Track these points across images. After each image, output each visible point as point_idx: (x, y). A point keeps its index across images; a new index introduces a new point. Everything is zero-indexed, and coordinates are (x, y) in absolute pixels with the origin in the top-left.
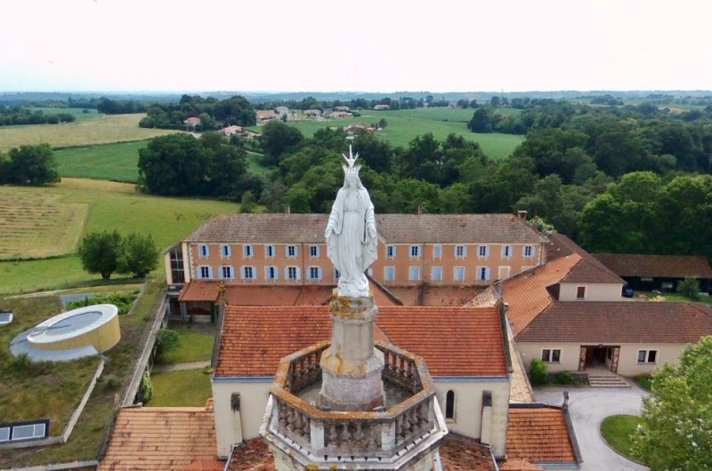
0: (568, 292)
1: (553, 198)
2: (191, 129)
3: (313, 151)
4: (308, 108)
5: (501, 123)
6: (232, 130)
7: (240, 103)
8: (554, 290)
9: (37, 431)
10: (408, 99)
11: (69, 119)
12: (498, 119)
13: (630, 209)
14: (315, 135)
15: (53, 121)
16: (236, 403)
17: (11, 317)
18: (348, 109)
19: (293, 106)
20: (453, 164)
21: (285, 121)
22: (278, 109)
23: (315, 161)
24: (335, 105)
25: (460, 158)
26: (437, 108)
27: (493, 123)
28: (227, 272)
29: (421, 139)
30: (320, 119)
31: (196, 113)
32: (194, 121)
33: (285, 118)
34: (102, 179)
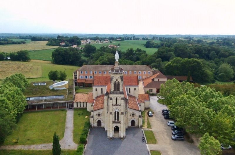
0: (156, 80)
1: (160, 64)
2: (62, 46)
3: (100, 52)
4: (96, 40)
5: (154, 45)
6: (74, 46)
7: (77, 39)
8: (153, 80)
9: (62, 97)
10: (127, 37)
11: (24, 43)
12: (153, 44)
13: (175, 65)
14: (100, 48)
15: (19, 43)
16: (96, 90)
17: (46, 84)
18: (108, 40)
19: (92, 39)
20: (138, 56)
21: (90, 44)
22: (87, 40)
23: (101, 55)
24: (104, 39)
25: (140, 55)
26: (136, 40)
27: (152, 45)
28: (86, 77)
29: (129, 50)
30: (100, 43)
31: (63, 41)
32: (63, 44)
33: (90, 43)
34: (40, 60)
